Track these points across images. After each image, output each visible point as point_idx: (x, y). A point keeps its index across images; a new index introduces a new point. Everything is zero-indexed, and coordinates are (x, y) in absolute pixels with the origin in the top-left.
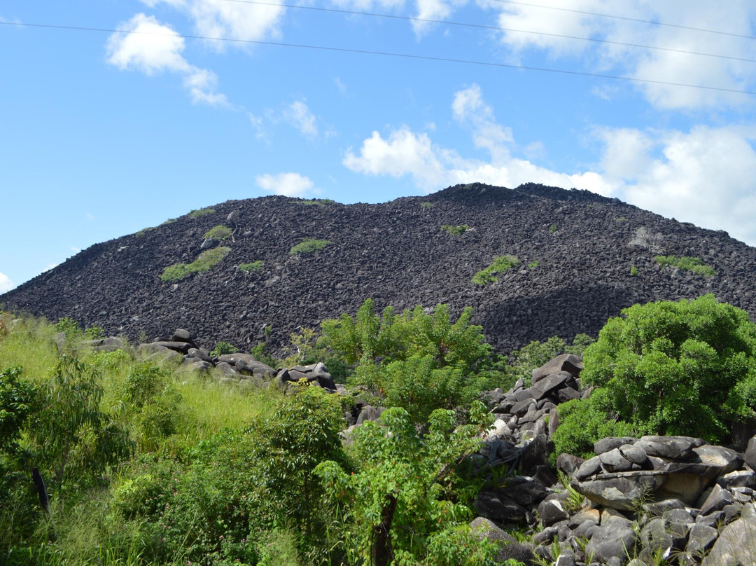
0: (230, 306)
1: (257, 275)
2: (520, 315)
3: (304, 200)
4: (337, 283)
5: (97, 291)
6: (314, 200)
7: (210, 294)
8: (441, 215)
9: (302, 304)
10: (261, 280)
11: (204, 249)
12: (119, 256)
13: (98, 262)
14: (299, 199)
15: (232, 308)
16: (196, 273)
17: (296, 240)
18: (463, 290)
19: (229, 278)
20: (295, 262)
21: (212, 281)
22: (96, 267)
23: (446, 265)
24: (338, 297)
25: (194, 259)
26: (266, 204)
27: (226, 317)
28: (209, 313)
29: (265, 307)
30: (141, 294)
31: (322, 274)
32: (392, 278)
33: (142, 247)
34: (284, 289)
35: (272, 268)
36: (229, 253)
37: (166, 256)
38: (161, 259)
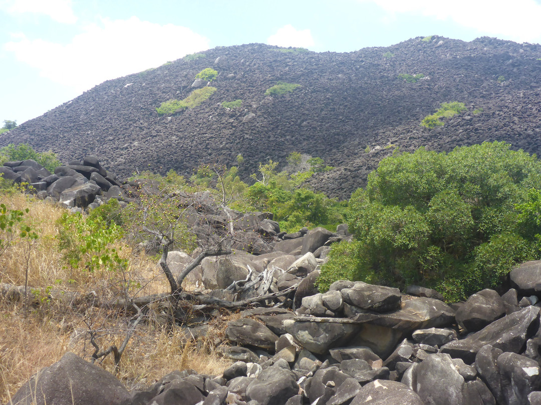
0: (212, 137)
1: (237, 112)
3: (281, 48)
4: (303, 121)
5: (106, 120)
6: (290, 48)
7: (197, 127)
8: (400, 64)
9: (272, 138)
10: (239, 116)
11: (195, 88)
12: (125, 91)
13: (108, 96)
14: (277, 47)
15: (213, 139)
16: (187, 108)
17: (271, 83)
18: (412, 132)
19: (213, 114)
20: (269, 101)
21: (199, 116)
22: (106, 100)
23: (399, 109)
24: (303, 133)
25: (185, 96)
26: (248, 51)
27: (209, 147)
28: (195, 142)
29: (241, 139)
30: (141, 124)
31: (291, 113)
32: (351, 119)
33: (144, 84)
34: (258, 125)
35: (249, 106)
36: (215, 92)
37: (163, 93)
38: (159, 95)
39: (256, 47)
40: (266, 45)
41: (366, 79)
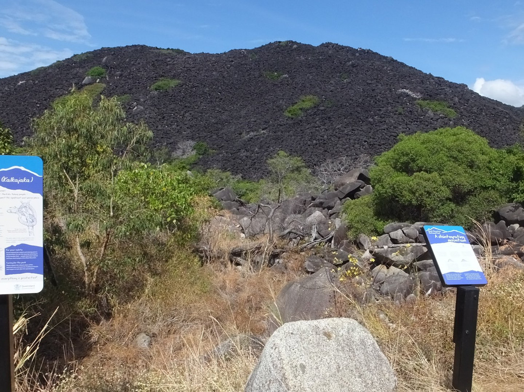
1: (126, 105)
2: (318, 140)
3: (160, 49)
4: (186, 112)
5: (2, 115)
6: (168, 49)
8: (264, 63)
9: (159, 127)
11: (86, 85)
12: (18, 89)
13: (3, 93)
14: (157, 48)
17: (155, 80)
18: (278, 120)
20: (155, 95)
22: (1, 97)
23: (266, 101)
24: (187, 123)
26: (132, 51)
31: (175, 105)
32: (226, 110)
33: (37, 82)
34: (146, 116)
35: (138, 100)
36: (105, 89)
37: (56, 89)
38: (52, 92)
39: (139, 48)
40: (147, 47)
41: (236, 76)
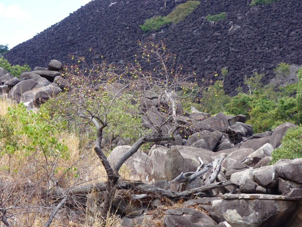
0: (197, 52)
1: (221, 25)
4: (291, 31)
5: (92, 40)
7: (181, 42)
9: (259, 50)
10: (224, 29)
11: (178, 3)
13: (94, 16)
15: (198, 53)
16: (171, 23)
19: (198, 28)
20: (255, 12)
21: (183, 31)
22: (92, 20)
24: (292, 43)
25: (169, 12)
27: (193, 61)
28: (179, 57)
29: (227, 53)
30: (126, 42)
31: (278, 22)
33: (128, 2)
34: (243, 37)
35: (234, 19)
36: (199, 6)
37: (147, 9)
38: (143, 12)
